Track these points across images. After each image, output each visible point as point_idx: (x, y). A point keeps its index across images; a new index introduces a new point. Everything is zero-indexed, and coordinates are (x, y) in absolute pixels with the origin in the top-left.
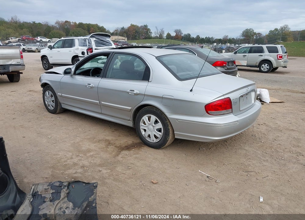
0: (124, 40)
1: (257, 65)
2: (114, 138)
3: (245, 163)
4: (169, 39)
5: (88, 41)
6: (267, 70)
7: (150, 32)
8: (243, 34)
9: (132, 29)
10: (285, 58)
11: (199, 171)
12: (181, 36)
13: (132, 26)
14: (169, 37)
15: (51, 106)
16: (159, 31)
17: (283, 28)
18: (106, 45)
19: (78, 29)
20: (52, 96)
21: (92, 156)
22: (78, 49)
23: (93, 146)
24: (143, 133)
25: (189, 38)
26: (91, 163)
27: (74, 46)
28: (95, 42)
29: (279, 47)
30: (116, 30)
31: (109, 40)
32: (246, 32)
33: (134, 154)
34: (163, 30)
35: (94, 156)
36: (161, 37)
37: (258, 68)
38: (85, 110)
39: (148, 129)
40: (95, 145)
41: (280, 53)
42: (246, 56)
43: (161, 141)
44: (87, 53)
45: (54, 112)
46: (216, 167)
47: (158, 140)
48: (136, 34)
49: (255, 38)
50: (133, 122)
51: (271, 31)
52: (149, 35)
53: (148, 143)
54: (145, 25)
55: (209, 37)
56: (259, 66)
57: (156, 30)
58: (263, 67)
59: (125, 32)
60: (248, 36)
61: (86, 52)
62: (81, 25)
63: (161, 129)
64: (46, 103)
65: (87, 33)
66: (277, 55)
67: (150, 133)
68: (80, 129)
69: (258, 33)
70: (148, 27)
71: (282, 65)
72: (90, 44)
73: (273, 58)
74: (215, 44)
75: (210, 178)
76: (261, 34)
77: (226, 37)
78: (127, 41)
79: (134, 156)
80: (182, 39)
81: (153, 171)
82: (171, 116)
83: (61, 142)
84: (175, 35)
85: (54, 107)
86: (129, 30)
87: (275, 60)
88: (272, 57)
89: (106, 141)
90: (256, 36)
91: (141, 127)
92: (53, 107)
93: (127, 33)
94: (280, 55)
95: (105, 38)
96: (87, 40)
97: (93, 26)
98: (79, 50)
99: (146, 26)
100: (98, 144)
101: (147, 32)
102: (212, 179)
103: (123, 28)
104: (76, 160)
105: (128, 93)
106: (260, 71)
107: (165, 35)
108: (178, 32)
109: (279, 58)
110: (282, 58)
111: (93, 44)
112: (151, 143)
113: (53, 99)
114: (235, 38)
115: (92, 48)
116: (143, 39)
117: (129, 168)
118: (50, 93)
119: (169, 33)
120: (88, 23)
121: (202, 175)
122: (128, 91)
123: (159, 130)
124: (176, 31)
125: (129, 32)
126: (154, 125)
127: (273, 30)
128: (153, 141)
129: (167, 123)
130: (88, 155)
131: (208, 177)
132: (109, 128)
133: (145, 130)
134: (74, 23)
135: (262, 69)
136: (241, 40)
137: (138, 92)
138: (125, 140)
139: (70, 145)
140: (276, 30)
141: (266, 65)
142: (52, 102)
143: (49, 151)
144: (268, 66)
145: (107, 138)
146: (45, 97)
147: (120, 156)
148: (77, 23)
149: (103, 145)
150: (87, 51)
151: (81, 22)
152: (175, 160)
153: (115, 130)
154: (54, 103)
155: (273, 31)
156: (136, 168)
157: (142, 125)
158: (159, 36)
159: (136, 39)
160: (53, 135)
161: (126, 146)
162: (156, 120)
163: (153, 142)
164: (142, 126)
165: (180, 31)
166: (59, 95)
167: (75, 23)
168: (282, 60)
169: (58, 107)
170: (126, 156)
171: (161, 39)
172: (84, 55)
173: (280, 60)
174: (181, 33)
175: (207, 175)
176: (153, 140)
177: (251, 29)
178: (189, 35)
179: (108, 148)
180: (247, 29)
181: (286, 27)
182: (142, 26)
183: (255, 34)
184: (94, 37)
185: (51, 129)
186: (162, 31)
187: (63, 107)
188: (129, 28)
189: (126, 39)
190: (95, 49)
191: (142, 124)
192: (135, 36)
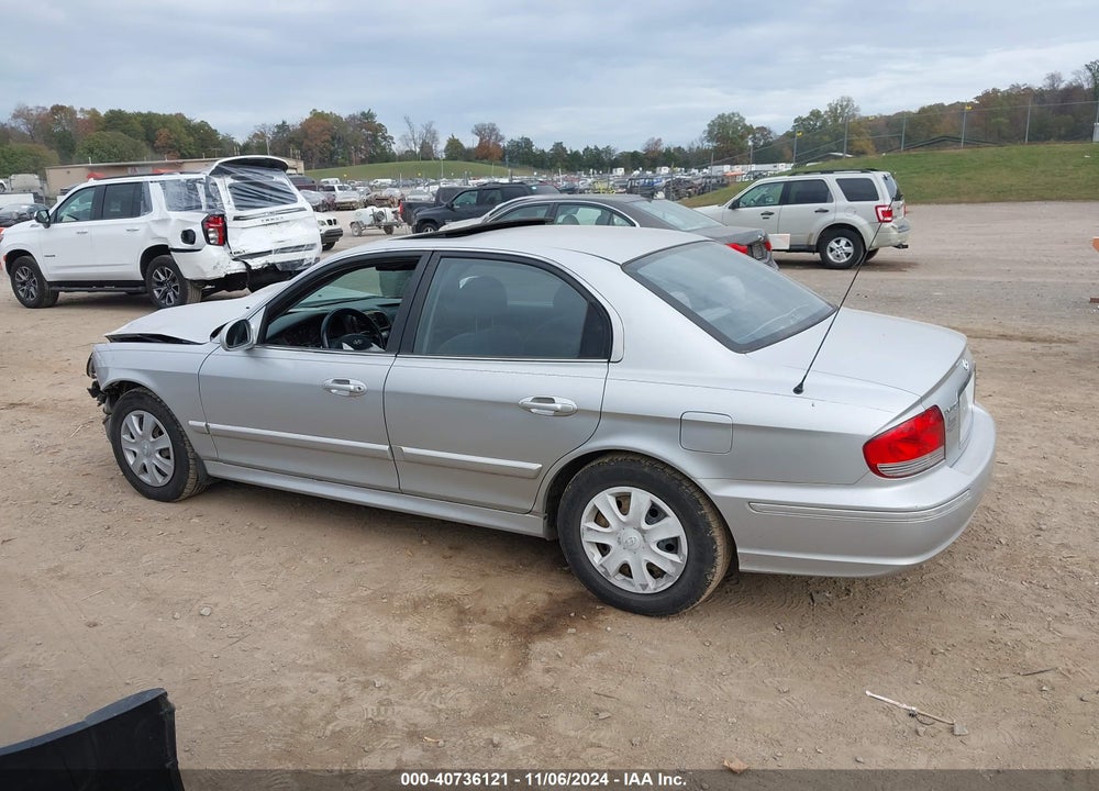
0: (294, 172)
1: (813, 242)
2: (468, 588)
3: (998, 636)
4: (455, 159)
5: (206, 188)
6: (846, 259)
7: (385, 138)
8: (710, 132)
9: (318, 129)
10: (900, 217)
11: (868, 693)
12: (499, 146)
13: (318, 117)
14: (455, 150)
15: (154, 470)
16: (419, 131)
17: (836, 109)
18: (270, 200)
19: (108, 134)
20: (157, 432)
21: (422, 678)
22: (164, 221)
23: (402, 633)
24: (596, 558)
25: (526, 153)
26: (435, 712)
27: (148, 209)
28: (232, 193)
29: (877, 178)
30: (256, 135)
31: (286, 181)
32: (720, 125)
33: (586, 651)
34: (434, 127)
35: (433, 676)
36: (426, 153)
37: (818, 255)
38: (320, 479)
39: (620, 543)
40: (405, 624)
41: (885, 198)
42: (771, 214)
43: (680, 586)
44: (206, 233)
45: (170, 494)
46: (915, 669)
47: (664, 584)
48: (333, 145)
49: (750, 143)
50: (545, 519)
51: (800, 118)
52: (384, 148)
53: (620, 597)
54: (363, 114)
55: (596, 148)
56: (821, 246)
57: (406, 130)
58: (832, 250)
59: (291, 141)
60: (730, 140)
61: (198, 230)
62: (116, 120)
63: (676, 539)
64: (131, 459)
65: (145, 149)
66: (876, 207)
67: (628, 558)
68: (310, 561)
69: (758, 128)
70: (378, 120)
71: (893, 242)
72: (215, 200)
73: (866, 218)
74: (620, 171)
75: (920, 718)
76: (770, 132)
77: (656, 144)
78: (303, 171)
79: (591, 658)
80: (502, 159)
81: (701, 719)
82: (722, 490)
83: (263, 627)
84: (476, 144)
85: (170, 473)
86: (306, 133)
87: (870, 223)
88: (857, 214)
89: (446, 601)
90: (754, 138)
91: (587, 538)
92: (164, 475)
93: (301, 144)
94: (884, 206)
95: (269, 173)
96: (198, 185)
97: (165, 121)
98: (172, 224)
99: (368, 116)
100: (417, 618)
101: (375, 136)
102: (931, 721)
103: (283, 127)
104: (368, 705)
105: (527, 408)
106: (825, 264)
107: (440, 147)
108: (486, 133)
109: (882, 218)
110: (893, 218)
111: (225, 201)
112: (637, 598)
113: (165, 441)
114: (685, 147)
115: (223, 216)
116: (363, 162)
117: (602, 715)
118: (150, 419)
119: (456, 137)
120: (144, 111)
121: (889, 710)
122: (528, 401)
123: (671, 546)
124: (479, 131)
125: (306, 142)
126: (645, 526)
127: (805, 115)
128: (645, 586)
129: (704, 516)
130: (406, 675)
131: (912, 715)
132: (424, 542)
133: (604, 549)
134: (88, 112)
135: (830, 256)
136: (706, 152)
137: (572, 405)
138: (518, 592)
139: (305, 637)
140: (815, 114)
141: (843, 242)
142: (158, 456)
143: (235, 679)
144: (848, 245)
145: (442, 588)
146: (125, 437)
147: (536, 666)
148: (102, 114)
149: (439, 623)
150: (206, 227)
151: (116, 109)
152: (753, 659)
153: (451, 548)
154: (168, 458)
155: (804, 120)
156: (628, 711)
157: (589, 529)
158: (418, 150)
159: (336, 164)
160: (214, 599)
161: (535, 619)
162: (653, 504)
163: (641, 592)
164: (590, 532)
165: (494, 130)
166: (197, 430)
167: (94, 113)
168: (891, 224)
169: (191, 475)
170: (559, 665)
171: (429, 159)
172: (193, 242)
173: (888, 225)
174: (497, 135)
175: (905, 706)
176: (643, 584)
177: (733, 114)
178: (528, 142)
179: (470, 635)
180: (723, 115)
181: (845, 103)
182: (353, 118)
183: (749, 130)
184: (228, 173)
185: (189, 573)
186: (428, 131)
187: (211, 472)
188: (306, 125)
189: (302, 164)
190: (236, 219)
191: (587, 523)
192: (333, 154)
